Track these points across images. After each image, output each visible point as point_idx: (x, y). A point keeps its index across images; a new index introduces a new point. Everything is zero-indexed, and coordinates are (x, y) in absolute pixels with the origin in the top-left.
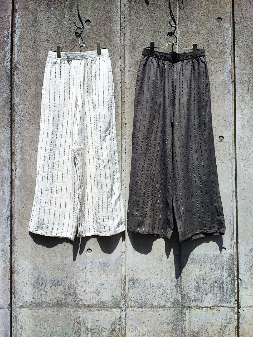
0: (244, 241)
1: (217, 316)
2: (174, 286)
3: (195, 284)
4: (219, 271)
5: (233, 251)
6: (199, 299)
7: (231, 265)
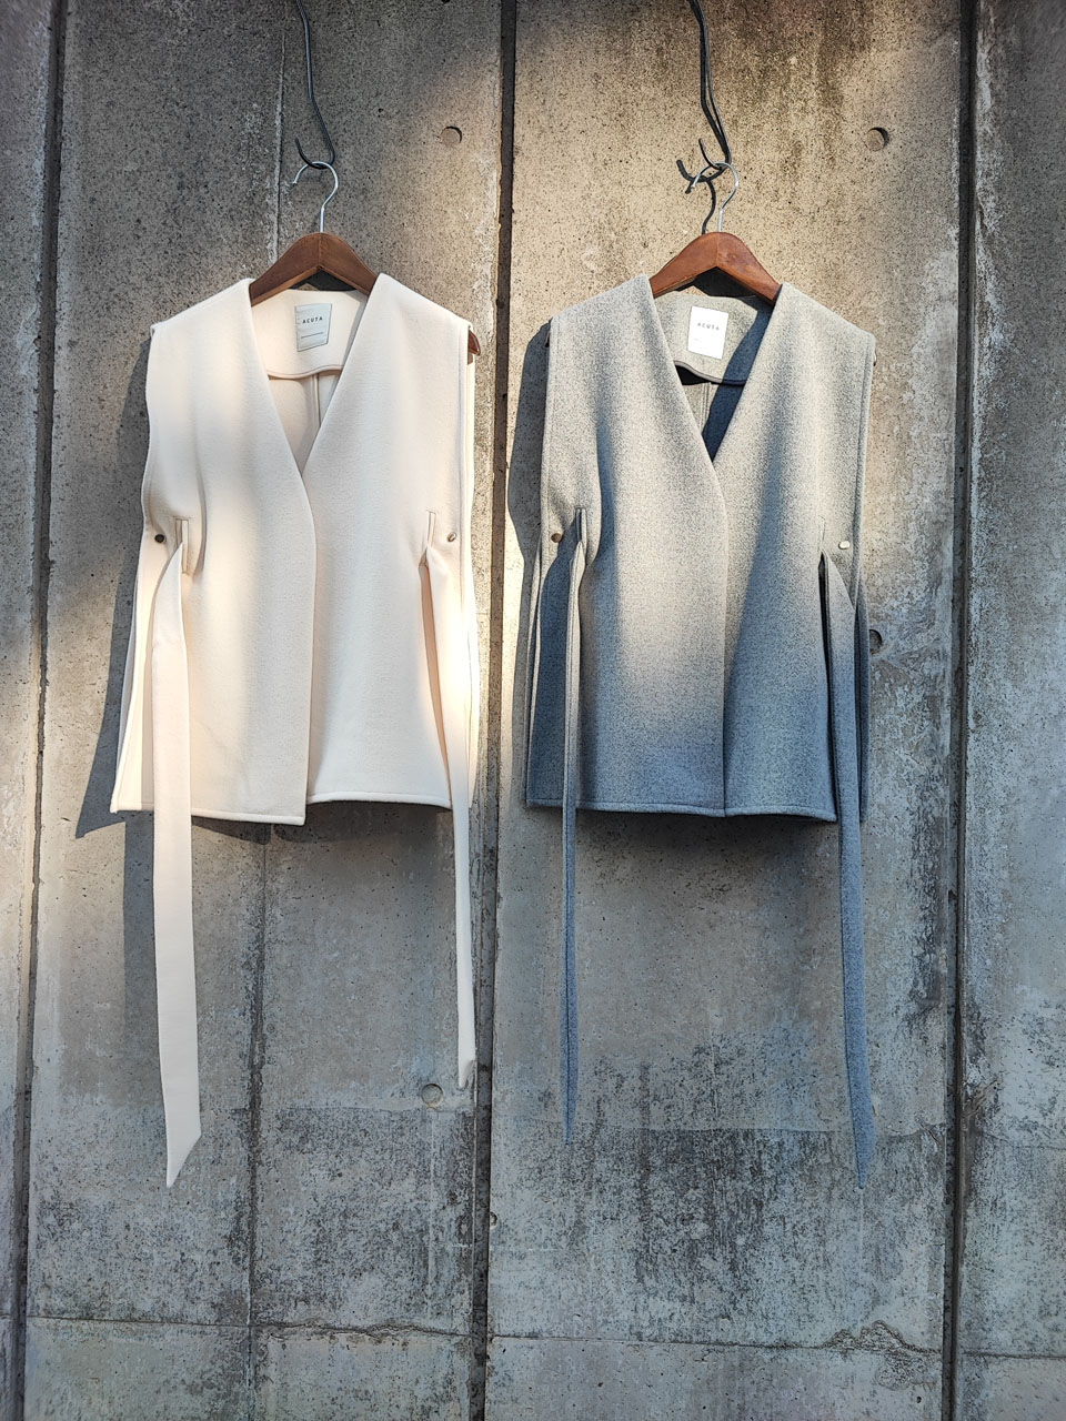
0: (518, 1063)
1: (396, 1366)
2: (225, 1237)
3: (310, 1231)
4: (412, 1180)
5: (469, 1101)
6: (322, 1293)
7: (458, 1158)
